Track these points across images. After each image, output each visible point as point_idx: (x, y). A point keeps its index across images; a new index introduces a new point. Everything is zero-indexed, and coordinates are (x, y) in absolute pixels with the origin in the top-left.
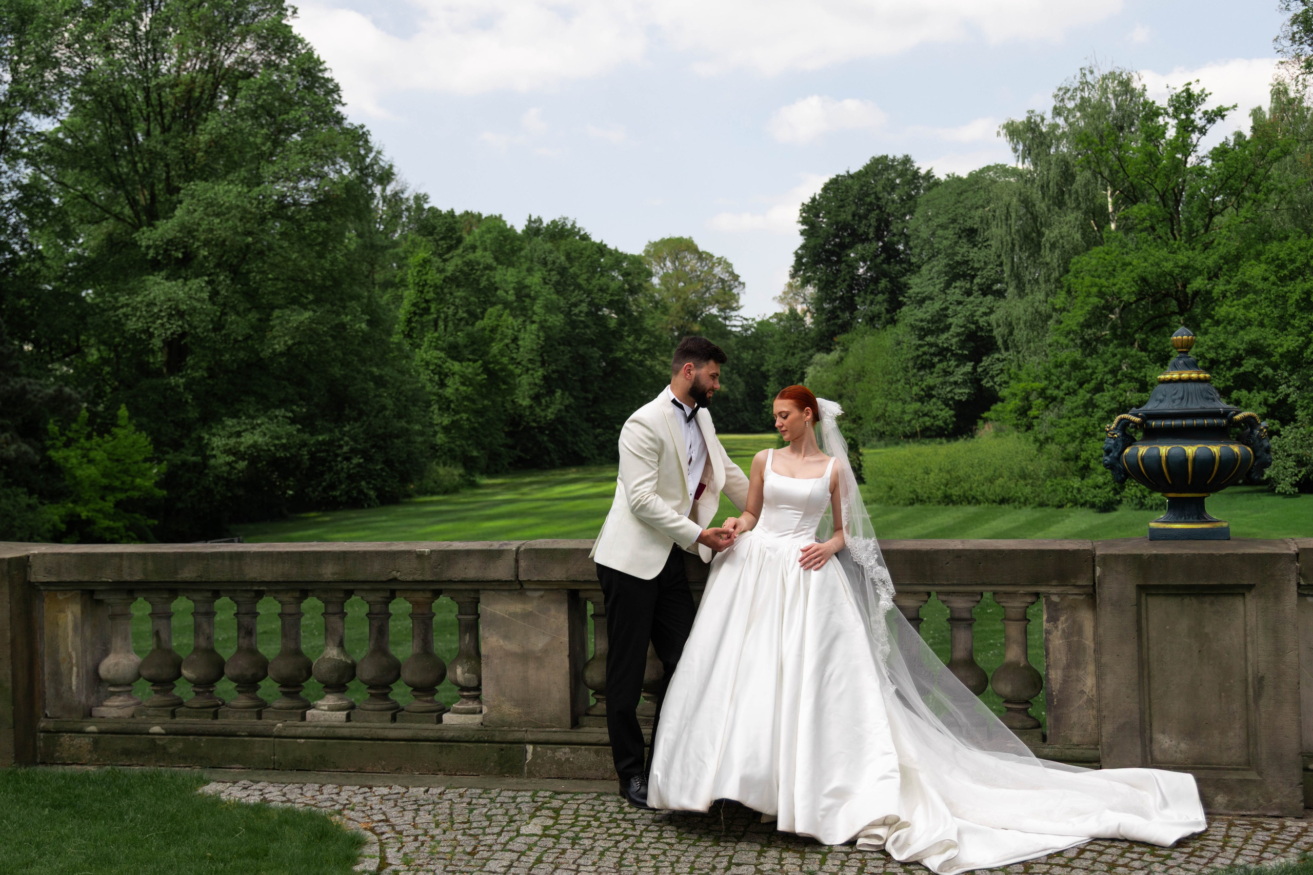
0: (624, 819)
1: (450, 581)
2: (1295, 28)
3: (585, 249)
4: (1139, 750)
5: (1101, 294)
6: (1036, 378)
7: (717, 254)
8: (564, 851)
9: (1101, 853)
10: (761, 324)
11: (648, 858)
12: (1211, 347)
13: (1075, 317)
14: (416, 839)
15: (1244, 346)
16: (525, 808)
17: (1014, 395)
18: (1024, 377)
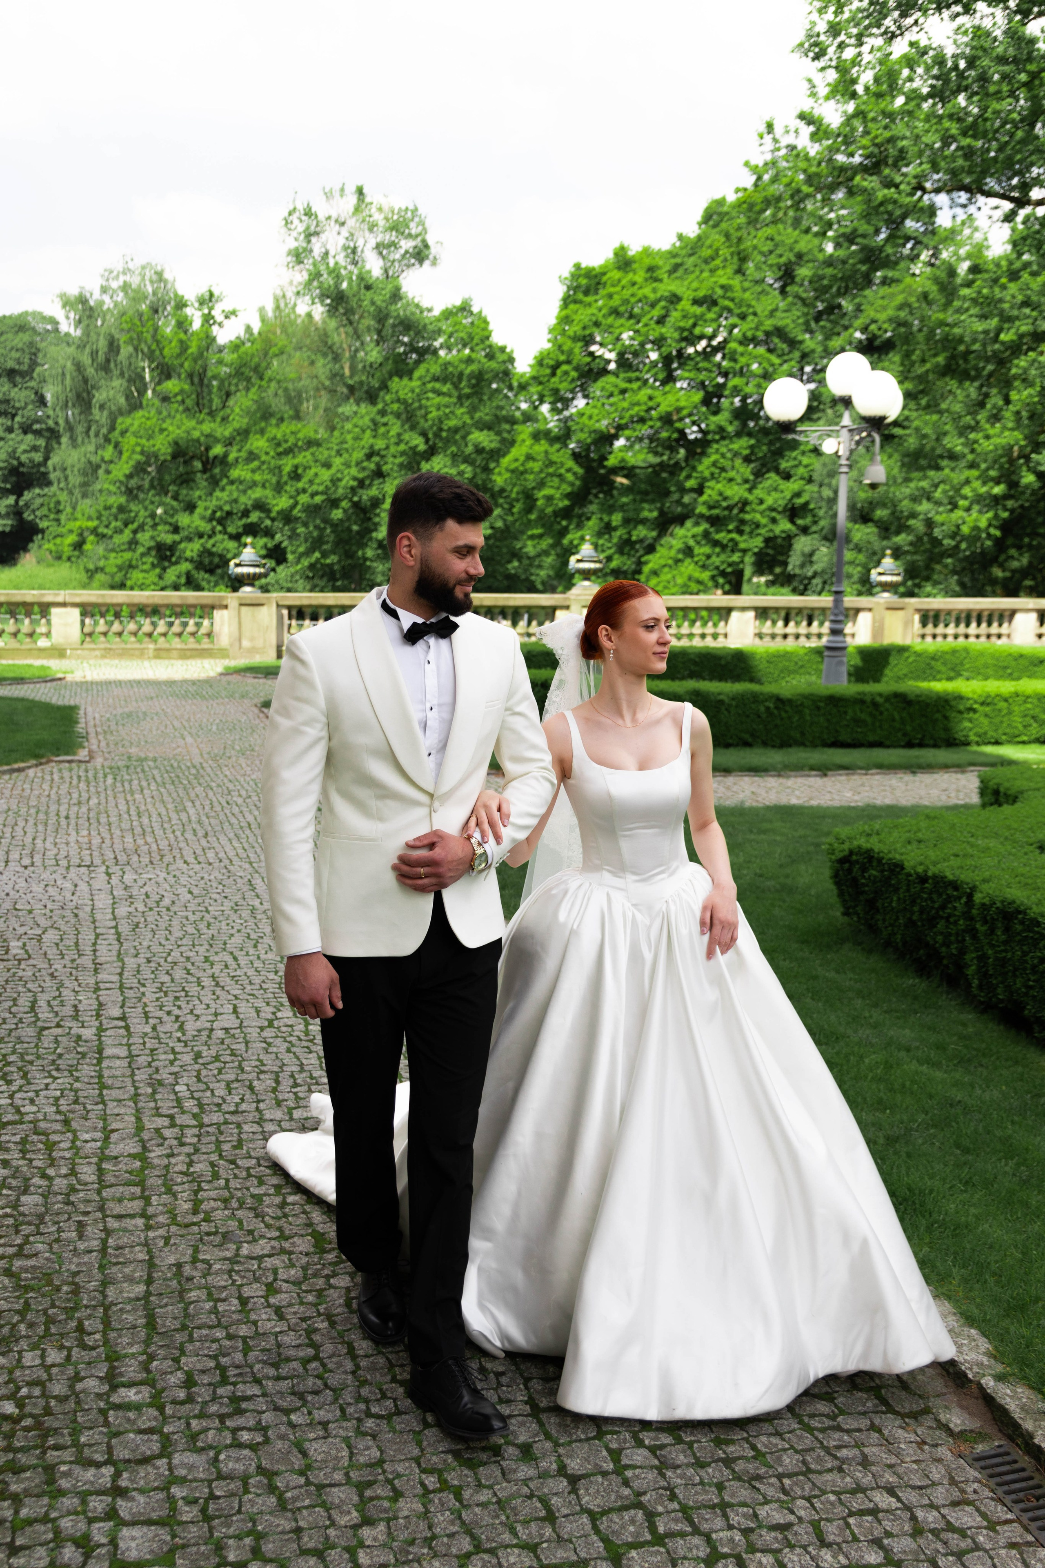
2: (290, 259)
5: (142, 453)
6: (90, 518)
12: (227, 502)
15: (250, 503)
17: (71, 531)
18: (79, 516)
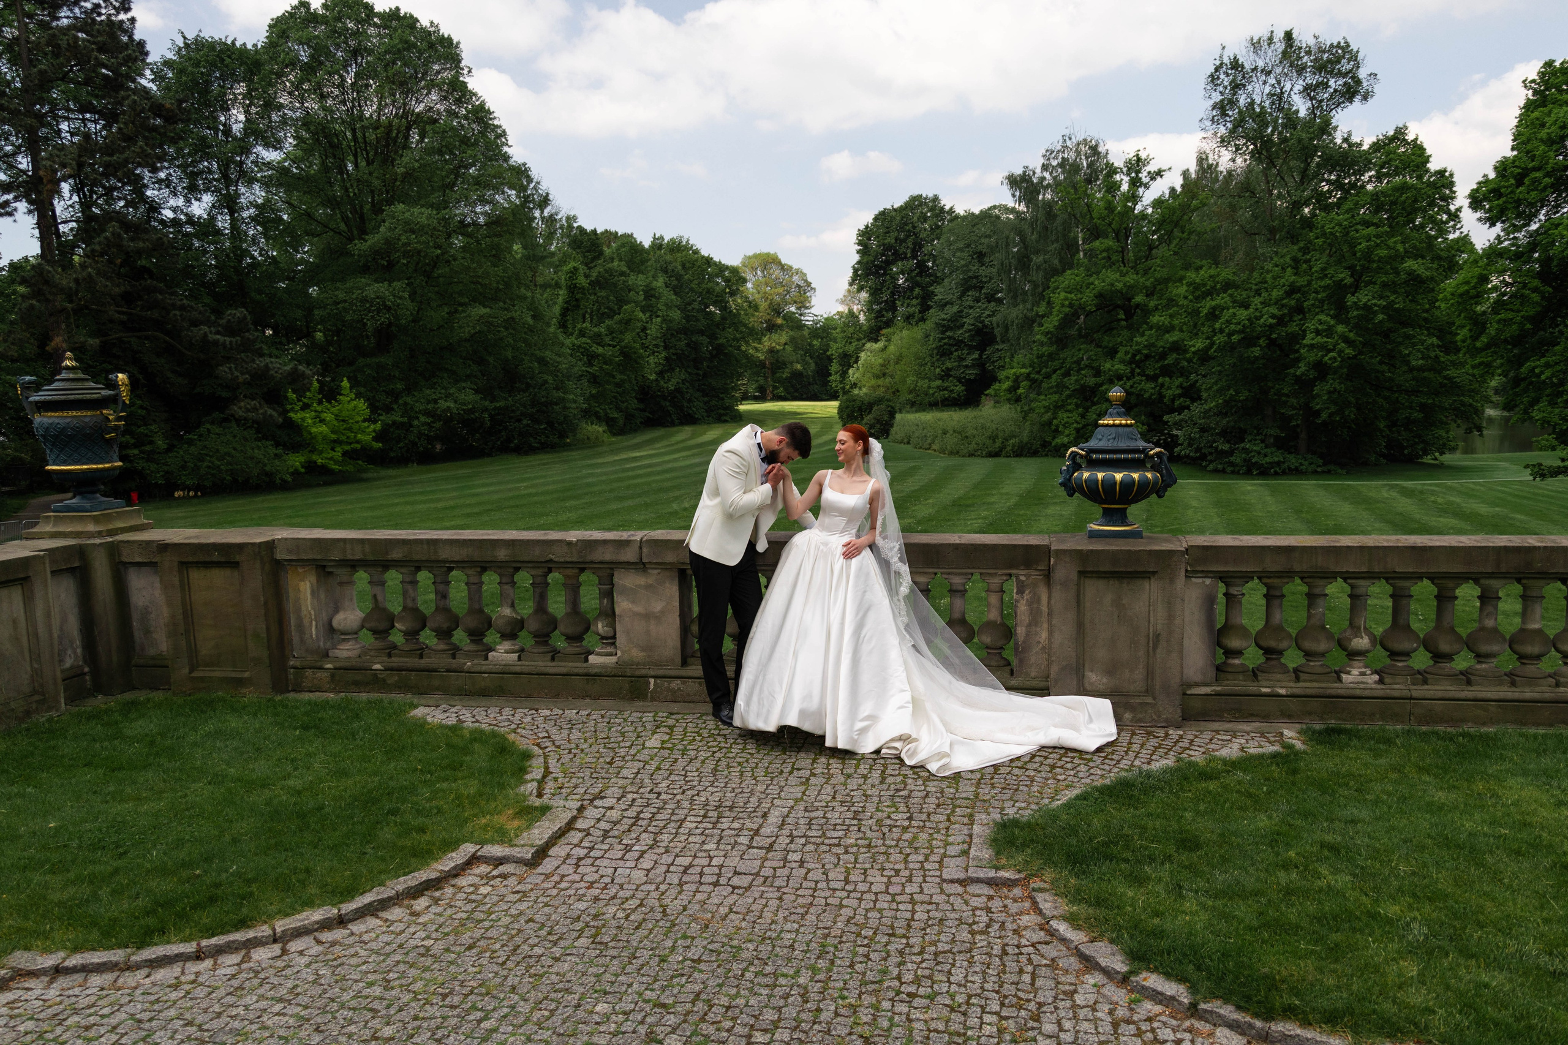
0: (719, 735)
1: (592, 562)
2: (1214, 113)
3: (696, 260)
4: (1075, 683)
6: (1024, 366)
7: (795, 267)
8: (676, 760)
9: (1046, 758)
10: (826, 319)
11: (735, 764)
12: (1145, 346)
13: (1051, 323)
14: (570, 752)
15: (1169, 344)
16: (648, 726)
17: (1007, 378)
18: (1015, 365)
